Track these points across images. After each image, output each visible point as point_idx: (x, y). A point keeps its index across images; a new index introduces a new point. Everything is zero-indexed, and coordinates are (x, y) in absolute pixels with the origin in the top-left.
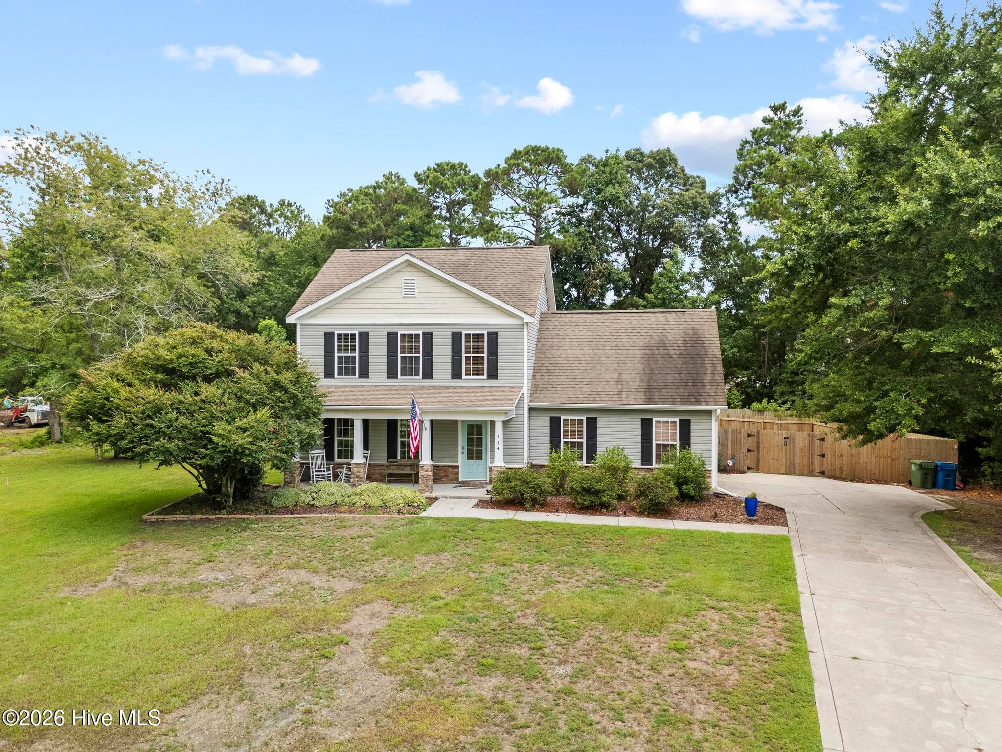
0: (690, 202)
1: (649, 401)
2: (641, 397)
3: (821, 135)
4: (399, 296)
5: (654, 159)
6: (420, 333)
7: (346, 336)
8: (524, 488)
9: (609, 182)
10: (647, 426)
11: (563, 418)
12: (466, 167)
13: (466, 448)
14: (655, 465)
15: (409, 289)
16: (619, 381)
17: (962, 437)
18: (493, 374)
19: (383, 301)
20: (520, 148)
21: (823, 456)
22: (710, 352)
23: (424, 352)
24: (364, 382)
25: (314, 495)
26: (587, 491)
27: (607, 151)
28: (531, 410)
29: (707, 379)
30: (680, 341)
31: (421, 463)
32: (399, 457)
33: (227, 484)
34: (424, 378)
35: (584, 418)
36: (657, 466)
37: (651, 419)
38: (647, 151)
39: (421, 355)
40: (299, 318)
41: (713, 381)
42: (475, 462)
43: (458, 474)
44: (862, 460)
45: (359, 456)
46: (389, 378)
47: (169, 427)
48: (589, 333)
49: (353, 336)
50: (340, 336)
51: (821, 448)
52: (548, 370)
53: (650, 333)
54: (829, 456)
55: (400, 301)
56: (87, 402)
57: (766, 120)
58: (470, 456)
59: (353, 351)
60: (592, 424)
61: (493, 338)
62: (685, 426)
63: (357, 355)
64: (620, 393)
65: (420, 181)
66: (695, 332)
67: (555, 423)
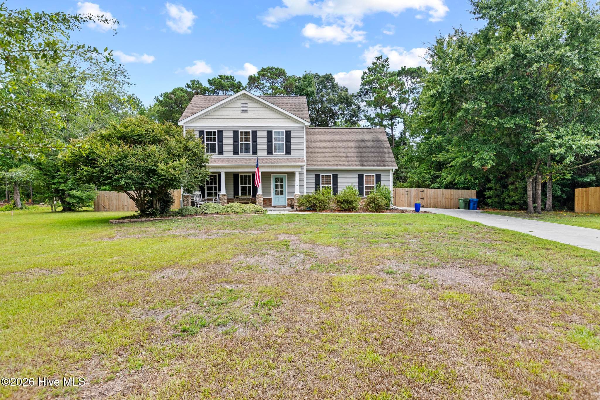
0: (344, 97)
1: (362, 165)
2: (358, 164)
3: (400, 69)
4: (239, 112)
5: (325, 78)
6: (251, 131)
7: (211, 132)
8: (316, 201)
9: (308, 86)
10: (361, 177)
11: (321, 175)
12: (234, 78)
13: (275, 190)
14: (365, 196)
15: (245, 109)
16: (347, 157)
17: (478, 189)
18: (288, 152)
19: (231, 114)
20: (265, 67)
21: (423, 199)
22: (385, 145)
23: (252, 141)
24: (221, 156)
25: (205, 208)
26: (346, 201)
27: (306, 72)
28: (307, 171)
29: (387, 156)
30: (371, 141)
31: (258, 194)
32: (240, 195)
33: (156, 204)
34: (253, 154)
35: (331, 175)
36: (366, 196)
37: (363, 175)
38: (321, 75)
39: (251, 142)
40: (185, 123)
41: (389, 157)
42: (280, 196)
43: (271, 202)
44: (439, 200)
45: (223, 192)
46: (234, 154)
47: (132, 165)
48: (328, 137)
49: (215, 132)
50: (207, 133)
51: (422, 195)
52: (311, 153)
53: (357, 137)
54: (425, 199)
55: (240, 114)
56: (76, 156)
57: (374, 64)
58: (277, 194)
59: (215, 140)
60: (335, 177)
61: (288, 134)
62: (378, 177)
63: (217, 142)
64: (348, 163)
65: (210, 84)
66: (377, 137)
67: (317, 177)
